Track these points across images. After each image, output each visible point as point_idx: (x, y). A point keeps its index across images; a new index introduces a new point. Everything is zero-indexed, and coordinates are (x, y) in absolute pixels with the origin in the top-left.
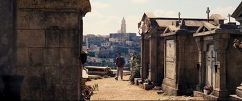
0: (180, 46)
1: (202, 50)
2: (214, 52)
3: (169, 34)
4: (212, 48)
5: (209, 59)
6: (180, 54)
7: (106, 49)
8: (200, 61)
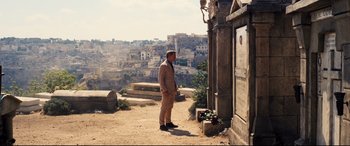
0: (258, 41)
1: (307, 49)
2: (338, 55)
3: (237, 13)
4: (331, 41)
5: (325, 74)
6: (259, 61)
7: (203, 54)
8: (303, 78)
